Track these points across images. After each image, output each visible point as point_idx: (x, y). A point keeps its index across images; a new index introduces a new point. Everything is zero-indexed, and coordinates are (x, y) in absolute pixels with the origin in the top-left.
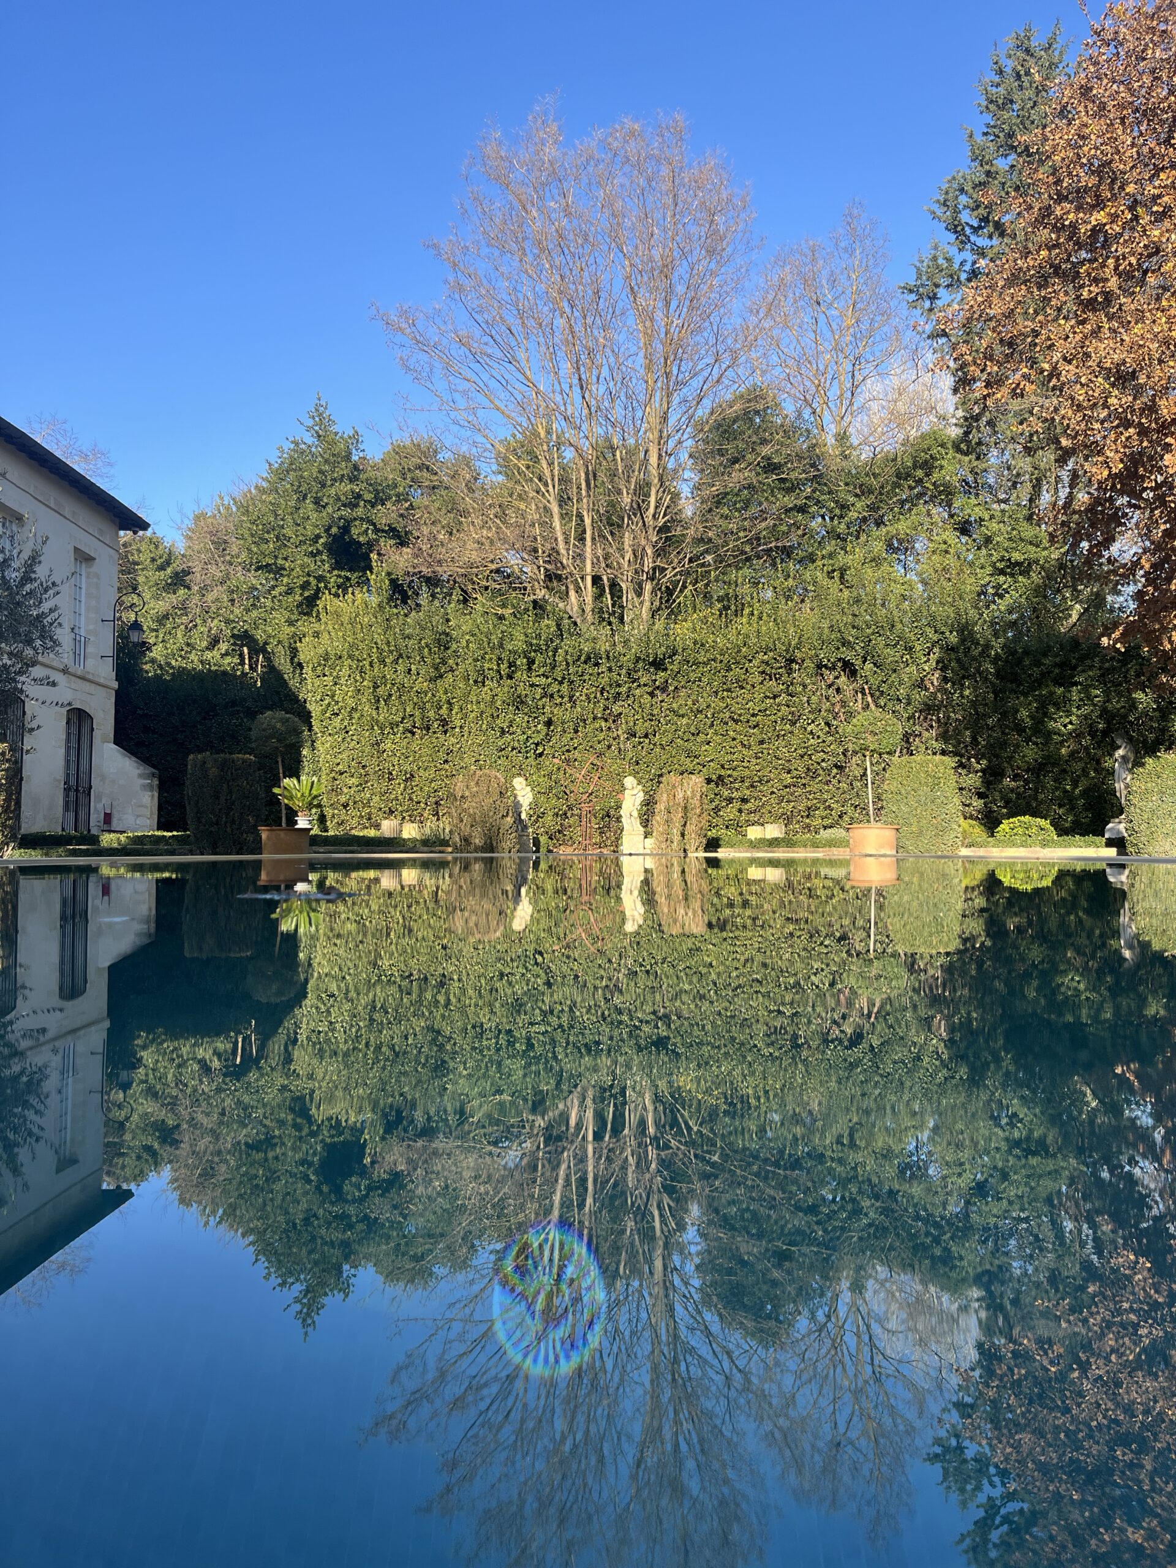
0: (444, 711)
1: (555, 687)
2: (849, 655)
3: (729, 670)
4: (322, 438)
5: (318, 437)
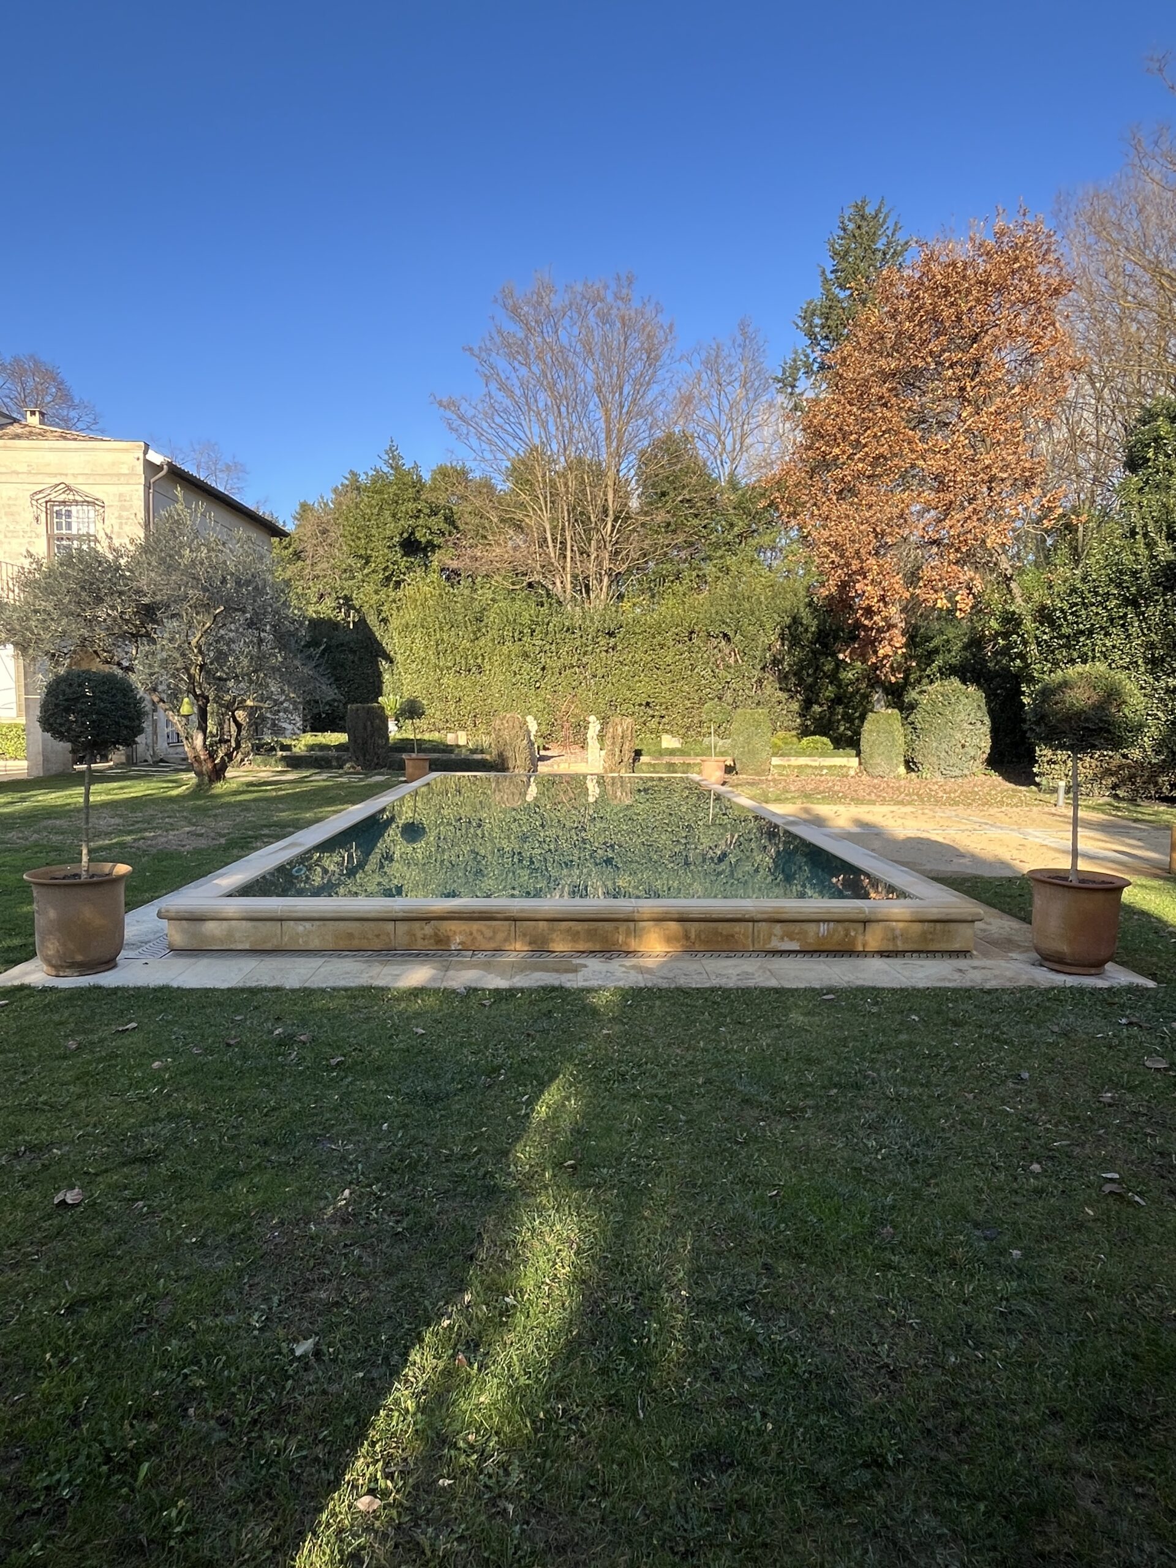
0: (479, 661)
1: (547, 647)
2: (727, 630)
3: (654, 637)
4: (396, 468)
5: (392, 467)
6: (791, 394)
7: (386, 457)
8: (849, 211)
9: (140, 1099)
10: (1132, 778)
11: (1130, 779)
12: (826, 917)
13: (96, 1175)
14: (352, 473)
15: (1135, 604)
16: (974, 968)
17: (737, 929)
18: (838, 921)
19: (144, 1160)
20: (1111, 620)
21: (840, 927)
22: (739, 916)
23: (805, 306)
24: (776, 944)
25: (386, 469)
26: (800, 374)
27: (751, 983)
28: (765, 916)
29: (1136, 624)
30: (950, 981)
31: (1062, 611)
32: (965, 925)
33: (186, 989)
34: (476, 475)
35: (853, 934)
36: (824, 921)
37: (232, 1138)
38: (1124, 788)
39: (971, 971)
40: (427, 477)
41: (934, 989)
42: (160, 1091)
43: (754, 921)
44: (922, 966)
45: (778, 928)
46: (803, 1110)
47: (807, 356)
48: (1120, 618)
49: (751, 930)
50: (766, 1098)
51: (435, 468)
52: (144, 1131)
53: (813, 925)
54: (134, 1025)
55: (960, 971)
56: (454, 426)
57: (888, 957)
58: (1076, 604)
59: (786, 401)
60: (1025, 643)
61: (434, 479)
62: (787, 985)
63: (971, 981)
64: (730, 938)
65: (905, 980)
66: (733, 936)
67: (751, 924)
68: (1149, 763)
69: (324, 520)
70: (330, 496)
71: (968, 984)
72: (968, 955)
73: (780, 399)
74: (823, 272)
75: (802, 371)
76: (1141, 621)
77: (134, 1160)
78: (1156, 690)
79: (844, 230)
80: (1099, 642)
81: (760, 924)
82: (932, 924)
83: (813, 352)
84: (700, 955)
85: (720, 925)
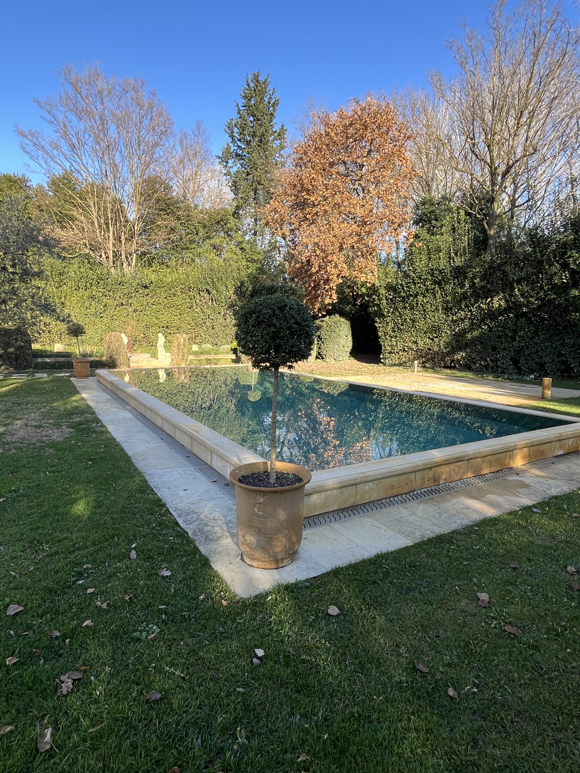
2: (209, 288)
3: (170, 290)
8: (251, 77)
10: (433, 359)
11: (432, 359)
15: (439, 283)
20: (427, 290)
23: (229, 121)
29: (439, 292)
31: (401, 285)
38: (428, 363)
48: (432, 289)
58: (410, 283)
60: (380, 300)
68: (442, 352)
74: (238, 105)
76: (442, 291)
78: (447, 321)
79: (249, 86)
80: (420, 300)
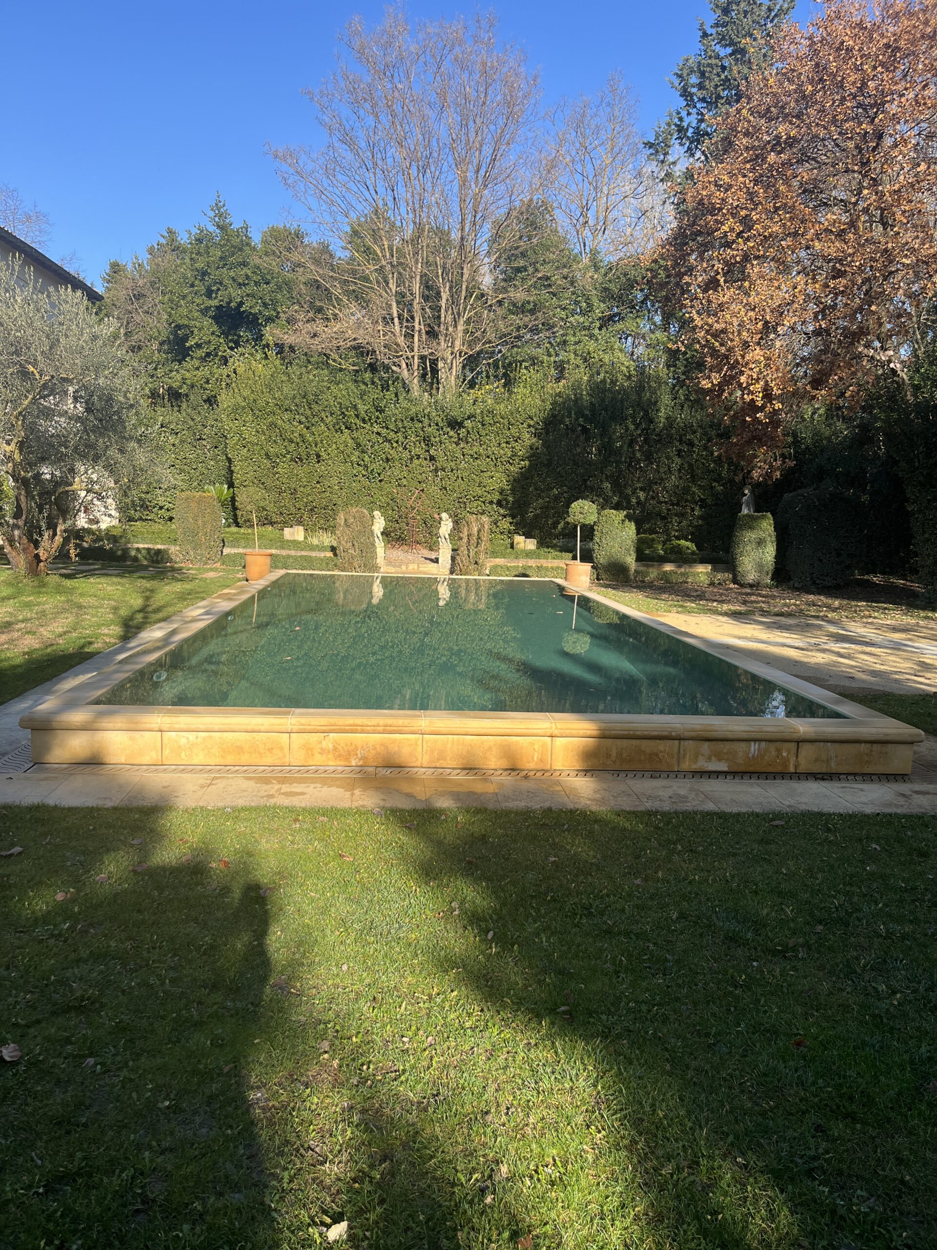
4: (221, 228)
5: (218, 226)
6: (663, 162)
7: (212, 214)
9: (52, 935)
12: (759, 736)
13: (28, 1026)
14: (170, 232)
16: (917, 792)
17: (661, 748)
18: (770, 741)
19: (79, 1009)
21: (772, 747)
22: (666, 733)
23: (681, 63)
24: (703, 764)
25: (212, 228)
26: (673, 141)
27: (688, 807)
28: (693, 734)
30: (896, 806)
32: (904, 746)
33: (64, 809)
34: (313, 239)
35: (785, 754)
36: (755, 740)
37: (173, 981)
39: (915, 796)
40: (256, 238)
41: (885, 815)
42: (72, 928)
43: (680, 739)
44: (862, 790)
45: (705, 747)
46: (794, 949)
47: (681, 119)
49: (676, 749)
50: (750, 935)
51: (266, 229)
52: (69, 973)
53: (743, 744)
54: (18, 849)
55: (903, 795)
56: (289, 181)
57: (823, 779)
59: (656, 170)
61: (265, 242)
62: (728, 810)
63: (920, 807)
64: (653, 756)
65: (849, 805)
66: (657, 755)
67: (677, 742)
69: (141, 283)
70: (144, 257)
71: (916, 810)
72: (906, 778)
73: (652, 167)
74: (703, 26)
75: (675, 136)
77: (67, 1010)
81: (687, 743)
82: (869, 745)
83: (689, 114)
84: (622, 775)
85: (644, 743)
